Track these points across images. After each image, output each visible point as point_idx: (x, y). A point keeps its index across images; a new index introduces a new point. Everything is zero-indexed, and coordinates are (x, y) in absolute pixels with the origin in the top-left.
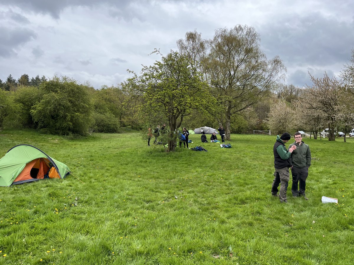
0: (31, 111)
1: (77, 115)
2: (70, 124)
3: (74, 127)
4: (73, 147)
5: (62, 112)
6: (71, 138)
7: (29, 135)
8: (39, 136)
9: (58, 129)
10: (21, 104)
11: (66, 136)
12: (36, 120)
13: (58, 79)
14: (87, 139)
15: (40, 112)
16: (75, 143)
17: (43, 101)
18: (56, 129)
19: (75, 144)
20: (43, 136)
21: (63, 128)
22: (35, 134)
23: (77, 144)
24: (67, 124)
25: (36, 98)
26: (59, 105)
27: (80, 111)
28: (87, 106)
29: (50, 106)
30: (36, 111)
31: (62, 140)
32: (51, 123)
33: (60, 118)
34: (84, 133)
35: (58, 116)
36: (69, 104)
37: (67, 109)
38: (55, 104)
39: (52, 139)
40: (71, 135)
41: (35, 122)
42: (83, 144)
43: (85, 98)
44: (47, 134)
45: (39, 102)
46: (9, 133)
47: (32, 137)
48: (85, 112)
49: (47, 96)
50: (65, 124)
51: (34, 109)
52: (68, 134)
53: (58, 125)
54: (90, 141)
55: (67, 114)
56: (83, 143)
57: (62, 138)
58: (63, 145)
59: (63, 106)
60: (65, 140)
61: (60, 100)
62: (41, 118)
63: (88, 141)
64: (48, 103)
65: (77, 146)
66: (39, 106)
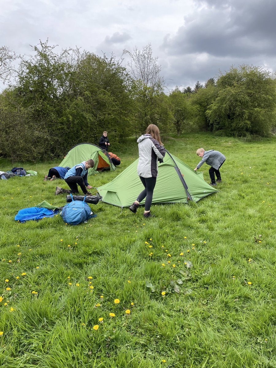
0: (206, 112)
1: (257, 112)
2: (247, 123)
3: (253, 127)
4: (248, 151)
5: (238, 110)
6: (249, 139)
7: (203, 138)
8: (214, 139)
9: (234, 130)
10: (198, 106)
11: (242, 137)
12: (211, 122)
13: (235, 70)
14: (268, 140)
15: (215, 111)
16: (252, 145)
17: (218, 98)
18: (232, 130)
19: (251, 147)
20: (217, 139)
21: (240, 128)
22: (209, 137)
23: (253, 147)
24: (244, 123)
25: (213, 97)
26: (236, 101)
27: (261, 106)
28: (270, 98)
29: (226, 104)
30: (211, 112)
31: (236, 142)
32: (227, 123)
33: (236, 117)
34: (265, 133)
35: (234, 114)
36: (248, 98)
37: (244, 104)
38: (231, 101)
39: (226, 142)
40: (249, 136)
41: (211, 124)
42: (262, 147)
43: (268, 87)
44: (222, 136)
45: (215, 100)
46: (186, 137)
47: (206, 140)
48: (268, 106)
49: (222, 92)
50: (242, 124)
51: (210, 109)
52: (245, 136)
53: (234, 125)
54: (273, 143)
55: (244, 110)
56: (262, 145)
57: (237, 140)
58: (237, 148)
59: (240, 102)
60: (241, 142)
61: (236, 95)
62: (216, 119)
63: (270, 143)
64: (223, 100)
65: (252, 149)
66: (214, 106)
